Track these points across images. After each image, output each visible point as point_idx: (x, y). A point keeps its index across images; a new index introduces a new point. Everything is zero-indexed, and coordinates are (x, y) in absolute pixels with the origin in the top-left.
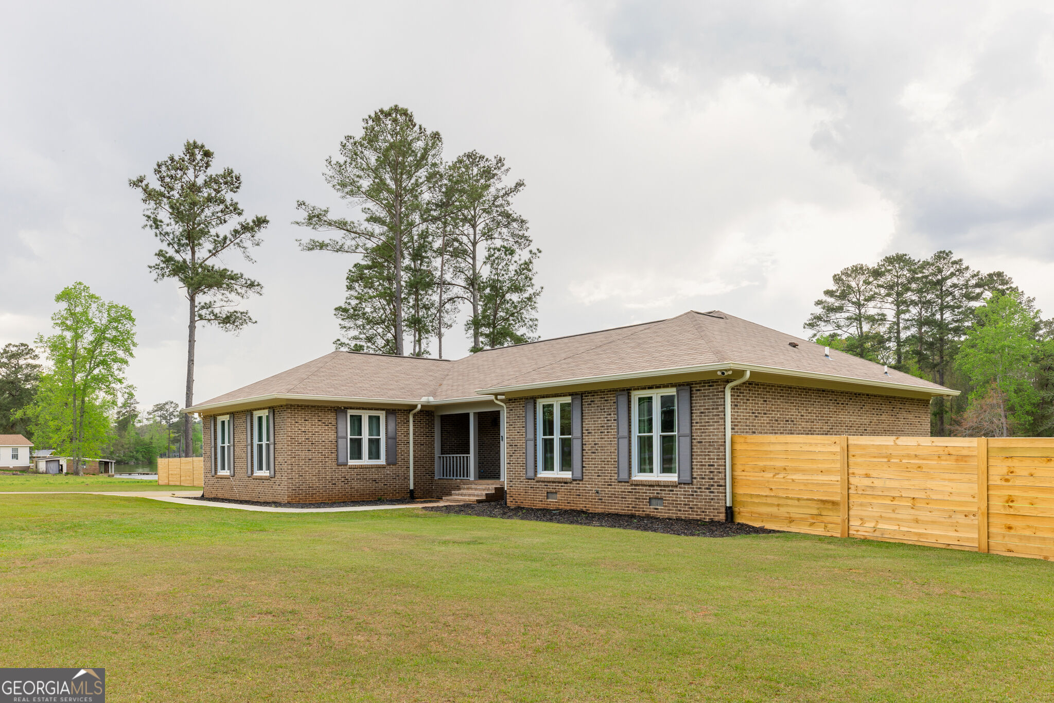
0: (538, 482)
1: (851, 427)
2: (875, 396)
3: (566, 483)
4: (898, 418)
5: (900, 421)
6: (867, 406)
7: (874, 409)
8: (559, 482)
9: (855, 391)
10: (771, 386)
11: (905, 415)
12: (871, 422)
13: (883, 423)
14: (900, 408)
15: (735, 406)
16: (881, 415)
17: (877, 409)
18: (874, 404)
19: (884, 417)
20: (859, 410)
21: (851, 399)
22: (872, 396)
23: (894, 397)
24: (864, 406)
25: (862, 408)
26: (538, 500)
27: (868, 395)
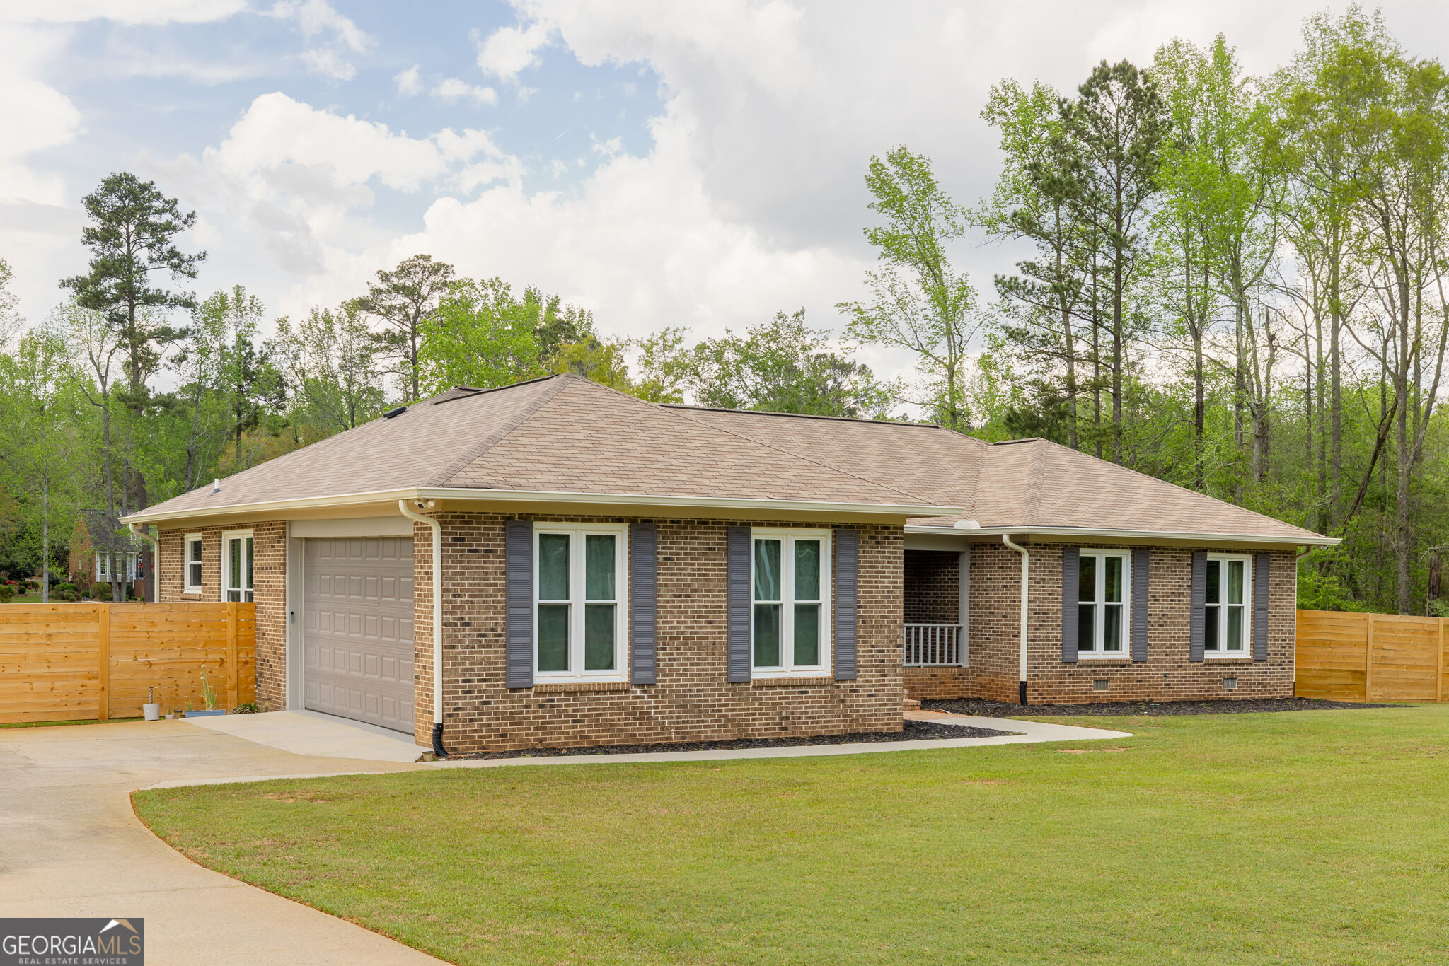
0: (1080, 666)
3: (1123, 666)
8: (1113, 666)
26: (1085, 689)
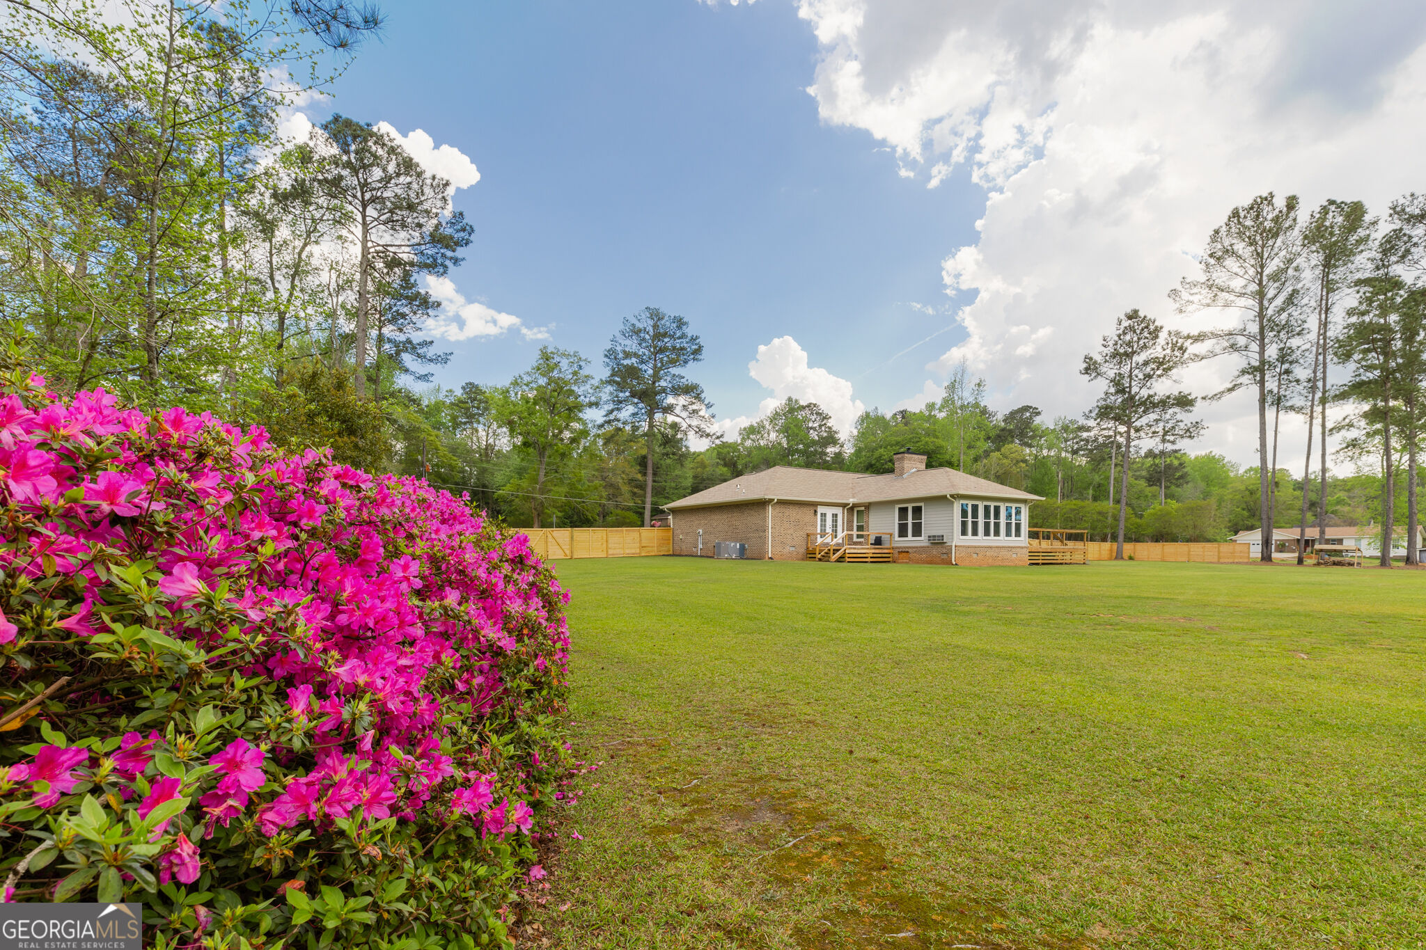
1: (717, 520)
4: (743, 514)
6: (726, 510)
7: (729, 511)
10: (685, 510)
12: (728, 517)
13: (735, 517)
14: (745, 509)
15: (673, 518)
16: (733, 513)
17: (731, 511)
19: (735, 514)
21: (717, 509)
22: (728, 506)
27: (726, 506)
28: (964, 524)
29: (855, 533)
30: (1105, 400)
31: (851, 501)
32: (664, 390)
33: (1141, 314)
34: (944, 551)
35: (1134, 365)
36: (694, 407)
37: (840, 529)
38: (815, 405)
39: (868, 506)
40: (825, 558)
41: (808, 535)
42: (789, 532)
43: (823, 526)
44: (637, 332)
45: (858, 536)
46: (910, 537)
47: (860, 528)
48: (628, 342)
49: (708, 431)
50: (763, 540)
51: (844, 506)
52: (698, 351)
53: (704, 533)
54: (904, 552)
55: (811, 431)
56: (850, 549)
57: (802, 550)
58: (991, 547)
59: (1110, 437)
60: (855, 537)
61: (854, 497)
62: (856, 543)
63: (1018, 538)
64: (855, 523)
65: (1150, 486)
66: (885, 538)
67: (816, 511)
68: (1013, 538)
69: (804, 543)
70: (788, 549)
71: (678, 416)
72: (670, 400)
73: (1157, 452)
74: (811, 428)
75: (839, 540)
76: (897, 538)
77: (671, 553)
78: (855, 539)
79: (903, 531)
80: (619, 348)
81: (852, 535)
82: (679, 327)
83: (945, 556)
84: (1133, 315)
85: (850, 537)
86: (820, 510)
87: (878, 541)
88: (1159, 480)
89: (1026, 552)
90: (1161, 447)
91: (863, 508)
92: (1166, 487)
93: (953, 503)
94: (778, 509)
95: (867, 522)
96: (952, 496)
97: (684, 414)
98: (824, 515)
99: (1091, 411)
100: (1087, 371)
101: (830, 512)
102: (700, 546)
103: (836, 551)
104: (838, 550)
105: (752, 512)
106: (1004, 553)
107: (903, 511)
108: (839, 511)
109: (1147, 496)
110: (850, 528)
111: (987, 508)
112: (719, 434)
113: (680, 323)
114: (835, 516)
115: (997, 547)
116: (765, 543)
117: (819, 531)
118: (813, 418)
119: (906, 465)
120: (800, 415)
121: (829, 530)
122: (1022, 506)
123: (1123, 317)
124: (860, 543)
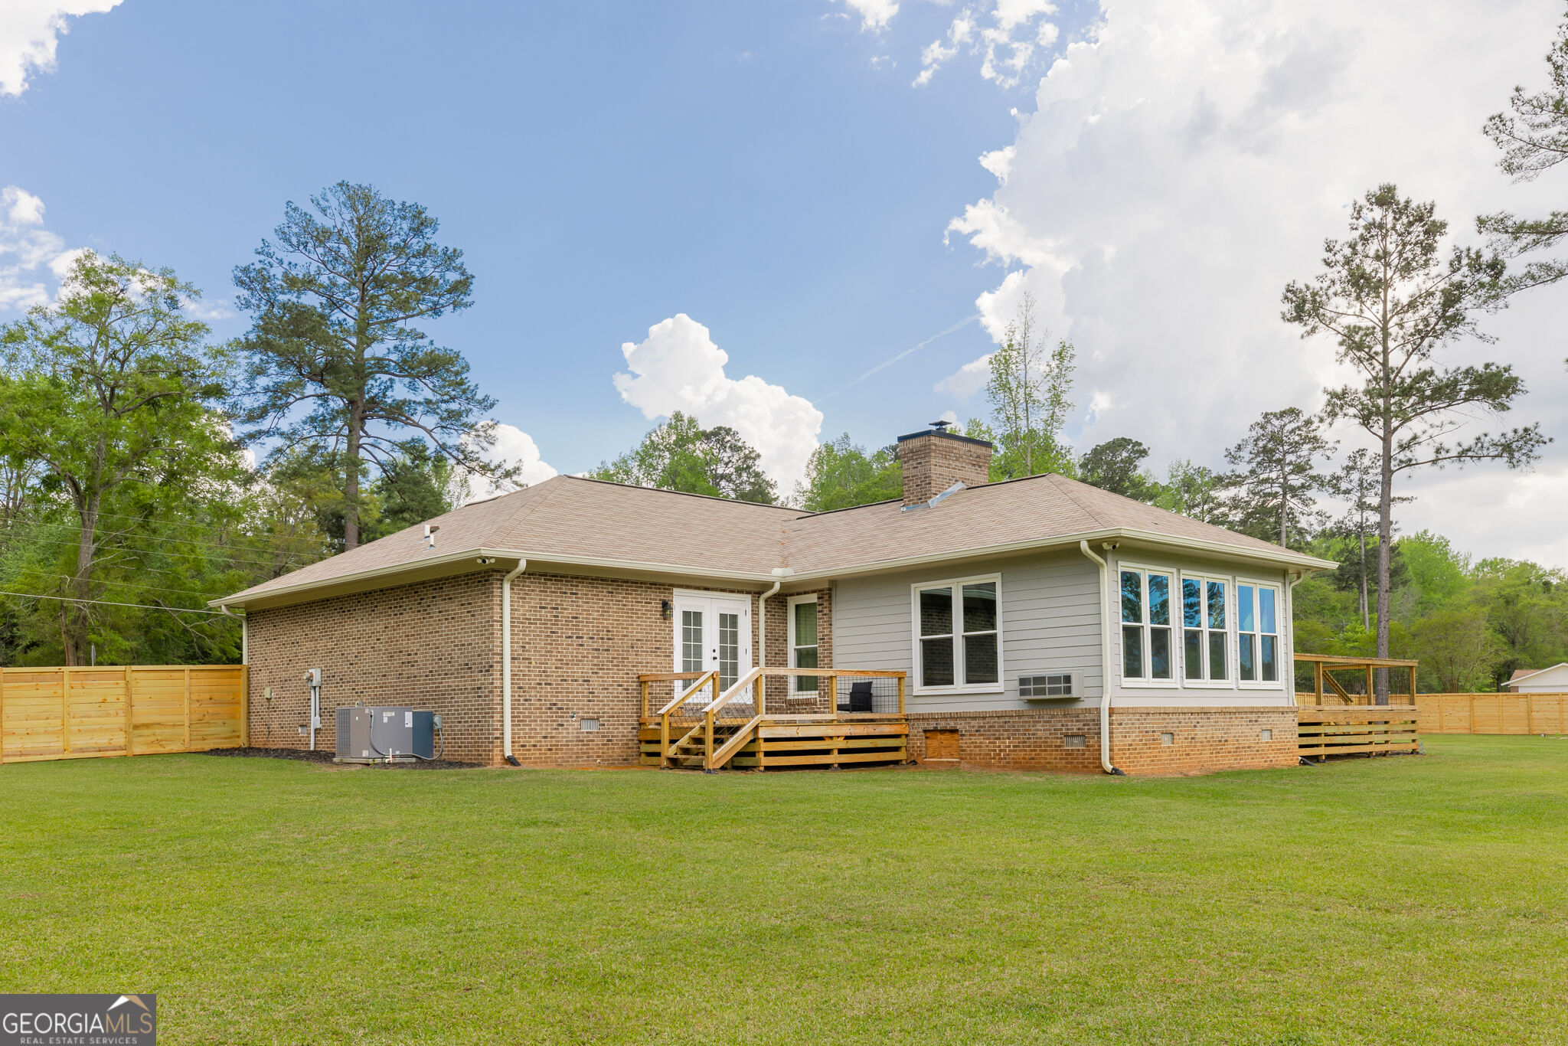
1: (359, 638)
2: (392, 589)
4: (429, 614)
5: (432, 617)
6: (381, 606)
7: (391, 608)
9: (364, 590)
10: (278, 609)
11: (442, 605)
12: (386, 627)
13: (405, 625)
14: (434, 597)
15: (251, 636)
16: (401, 614)
17: (396, 607)
18: (390, 600)
19: (406, 616)
20: (370, 615)
21: (359, 602)
22: (387, 590)
23: (423, 583)
24: (376, 606)
25: (373, 611)
27: (381, 591)
28: (1132, 636)
29: (791, 671)
30: (1263, 427)
31: (778, 575)
32: (381, 365)
33: (1401, 197)
34: (1075, 727)
35: (1389, 306)
36: (454, 406)
37: (745, 659)
38: (728, 431)
39: (830, 590)
40: (689, 760)
41: (642, 682)
42: (578, 671)
43: (693, 650)
44: (322, 236)
45: (803, 683)
46: (960, 684)
47: (806, 658)
48: (299, 258)
49: (485, 458)
50: (485, 697)
51: (755, 590)
52: (462, 286)
53: (327, 679)
54: (944, 730)
55: (723, 483)
56: (773, 726)
57: (624, 731)
58: (1205, 713)
59: (1275, 495)
60: (792, 684)
61: (785, 564)
62: (793, 706)
63: (1269, 685)
64: (792, 645)
65: (1341, 589)
66: (882, 687)
67: (666, 606)
68: (1259, 682)
69: (630, 709)
70: (572, 729)
71: (417, 425)
72: (400, 391)
73: (1351, 525)
74: (722, 477)
75: (740, 694)
76: (918, 687)
77: (242, 742)
78: (793, 693)
79: (936, 665)
80: (277, 271)
81: (783, 679)
82: (417, 231)
83: (1076, 745)
84: (1385, 198)
85: (777, 685)
86: (682, 601)
87: (862, 699)
88: (1358, 578)
89: (1291, 722)
90: (1357, 518)
91: (813, 598)
92: (1370, 592)
93: (1096, 569)
94: (537, 595)
95: (827, 640)
96: (1096, 546)
97: (430, 421)
98: (693, 619)
99: (1239, 448)
100: (1299, 315)
101: (712, 607)
102: (315, 722)
103: (723, 733)
104: (733, 730)
105: (453, 607)
106: (1241, 730)
107: (935, 607)
108: (740, 606)
109: (1333, 608)
110: (777, 657)
111: (1190, 591)
112: (509, 466)
113: (421, 223)
114: (729, 622)
115: (1222, 712)
116: (488, 709)
117: (678, 668)
118: (726, 455)
119: (935, 471)
120: (699, 449)
121: (710, 665)
122: (1274, 585)
123: (1363, 202)
124: (807, 705)
